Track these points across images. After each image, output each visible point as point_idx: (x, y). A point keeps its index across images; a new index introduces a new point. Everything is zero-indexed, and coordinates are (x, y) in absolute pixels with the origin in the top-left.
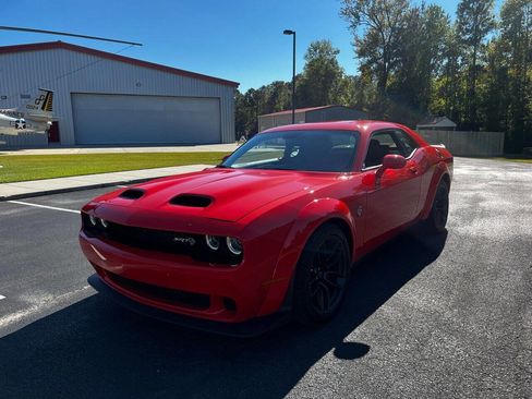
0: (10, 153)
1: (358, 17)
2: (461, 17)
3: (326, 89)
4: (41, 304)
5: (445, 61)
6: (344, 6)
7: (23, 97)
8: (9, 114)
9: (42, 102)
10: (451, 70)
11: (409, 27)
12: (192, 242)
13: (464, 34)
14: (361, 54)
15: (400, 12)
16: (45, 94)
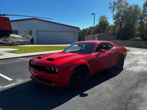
0: (21, 46)
1: (114, 9)
2: (144, 8)
3: (104, 29)
4: (20, 81)
5: (140, 21)
6: (110, 6)
7: (25, 32)
8: (21, 36)
9: (29, 33)
10: (141, 23)
11: (129, 11)
12: (49, 69)
13: (145, 13)
14: (114, 19)
15: (126, 7)
16: (30, 31)
